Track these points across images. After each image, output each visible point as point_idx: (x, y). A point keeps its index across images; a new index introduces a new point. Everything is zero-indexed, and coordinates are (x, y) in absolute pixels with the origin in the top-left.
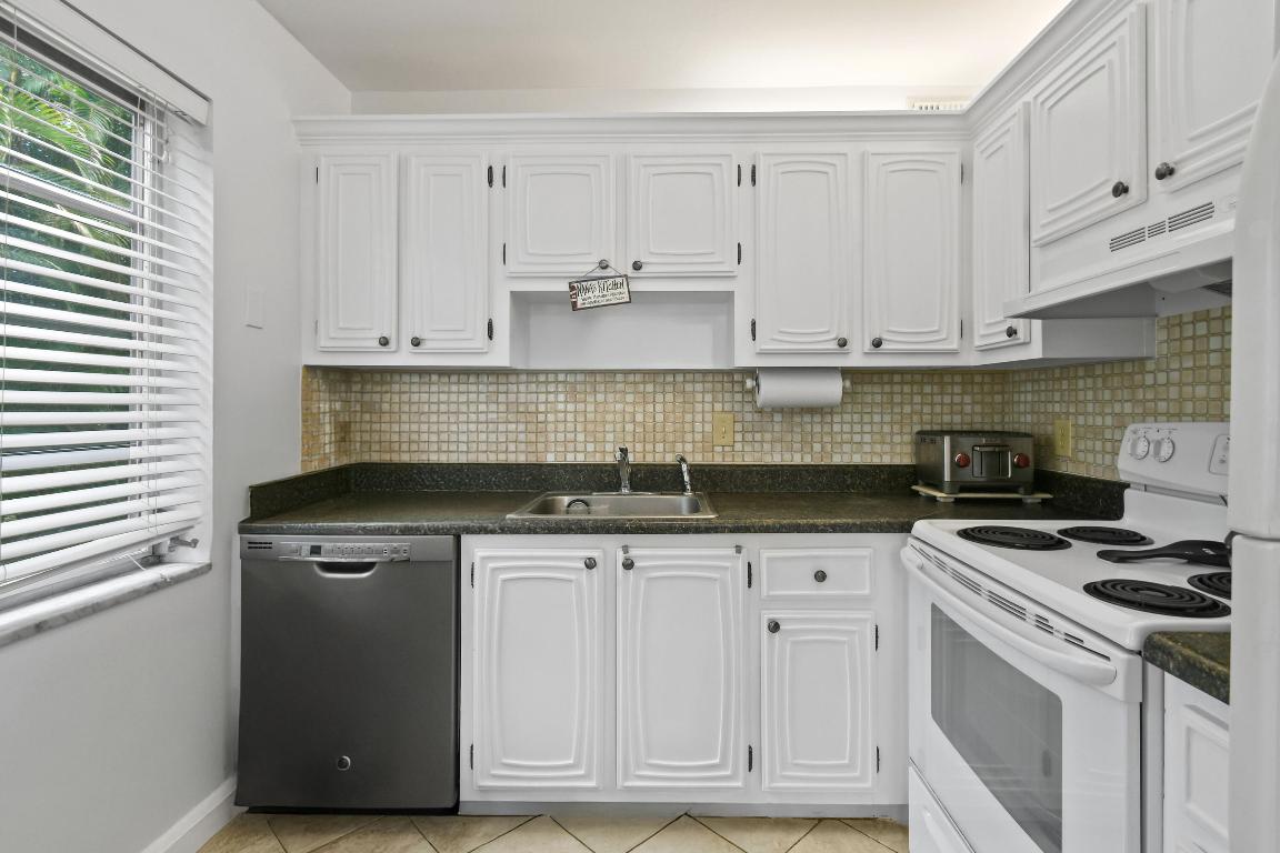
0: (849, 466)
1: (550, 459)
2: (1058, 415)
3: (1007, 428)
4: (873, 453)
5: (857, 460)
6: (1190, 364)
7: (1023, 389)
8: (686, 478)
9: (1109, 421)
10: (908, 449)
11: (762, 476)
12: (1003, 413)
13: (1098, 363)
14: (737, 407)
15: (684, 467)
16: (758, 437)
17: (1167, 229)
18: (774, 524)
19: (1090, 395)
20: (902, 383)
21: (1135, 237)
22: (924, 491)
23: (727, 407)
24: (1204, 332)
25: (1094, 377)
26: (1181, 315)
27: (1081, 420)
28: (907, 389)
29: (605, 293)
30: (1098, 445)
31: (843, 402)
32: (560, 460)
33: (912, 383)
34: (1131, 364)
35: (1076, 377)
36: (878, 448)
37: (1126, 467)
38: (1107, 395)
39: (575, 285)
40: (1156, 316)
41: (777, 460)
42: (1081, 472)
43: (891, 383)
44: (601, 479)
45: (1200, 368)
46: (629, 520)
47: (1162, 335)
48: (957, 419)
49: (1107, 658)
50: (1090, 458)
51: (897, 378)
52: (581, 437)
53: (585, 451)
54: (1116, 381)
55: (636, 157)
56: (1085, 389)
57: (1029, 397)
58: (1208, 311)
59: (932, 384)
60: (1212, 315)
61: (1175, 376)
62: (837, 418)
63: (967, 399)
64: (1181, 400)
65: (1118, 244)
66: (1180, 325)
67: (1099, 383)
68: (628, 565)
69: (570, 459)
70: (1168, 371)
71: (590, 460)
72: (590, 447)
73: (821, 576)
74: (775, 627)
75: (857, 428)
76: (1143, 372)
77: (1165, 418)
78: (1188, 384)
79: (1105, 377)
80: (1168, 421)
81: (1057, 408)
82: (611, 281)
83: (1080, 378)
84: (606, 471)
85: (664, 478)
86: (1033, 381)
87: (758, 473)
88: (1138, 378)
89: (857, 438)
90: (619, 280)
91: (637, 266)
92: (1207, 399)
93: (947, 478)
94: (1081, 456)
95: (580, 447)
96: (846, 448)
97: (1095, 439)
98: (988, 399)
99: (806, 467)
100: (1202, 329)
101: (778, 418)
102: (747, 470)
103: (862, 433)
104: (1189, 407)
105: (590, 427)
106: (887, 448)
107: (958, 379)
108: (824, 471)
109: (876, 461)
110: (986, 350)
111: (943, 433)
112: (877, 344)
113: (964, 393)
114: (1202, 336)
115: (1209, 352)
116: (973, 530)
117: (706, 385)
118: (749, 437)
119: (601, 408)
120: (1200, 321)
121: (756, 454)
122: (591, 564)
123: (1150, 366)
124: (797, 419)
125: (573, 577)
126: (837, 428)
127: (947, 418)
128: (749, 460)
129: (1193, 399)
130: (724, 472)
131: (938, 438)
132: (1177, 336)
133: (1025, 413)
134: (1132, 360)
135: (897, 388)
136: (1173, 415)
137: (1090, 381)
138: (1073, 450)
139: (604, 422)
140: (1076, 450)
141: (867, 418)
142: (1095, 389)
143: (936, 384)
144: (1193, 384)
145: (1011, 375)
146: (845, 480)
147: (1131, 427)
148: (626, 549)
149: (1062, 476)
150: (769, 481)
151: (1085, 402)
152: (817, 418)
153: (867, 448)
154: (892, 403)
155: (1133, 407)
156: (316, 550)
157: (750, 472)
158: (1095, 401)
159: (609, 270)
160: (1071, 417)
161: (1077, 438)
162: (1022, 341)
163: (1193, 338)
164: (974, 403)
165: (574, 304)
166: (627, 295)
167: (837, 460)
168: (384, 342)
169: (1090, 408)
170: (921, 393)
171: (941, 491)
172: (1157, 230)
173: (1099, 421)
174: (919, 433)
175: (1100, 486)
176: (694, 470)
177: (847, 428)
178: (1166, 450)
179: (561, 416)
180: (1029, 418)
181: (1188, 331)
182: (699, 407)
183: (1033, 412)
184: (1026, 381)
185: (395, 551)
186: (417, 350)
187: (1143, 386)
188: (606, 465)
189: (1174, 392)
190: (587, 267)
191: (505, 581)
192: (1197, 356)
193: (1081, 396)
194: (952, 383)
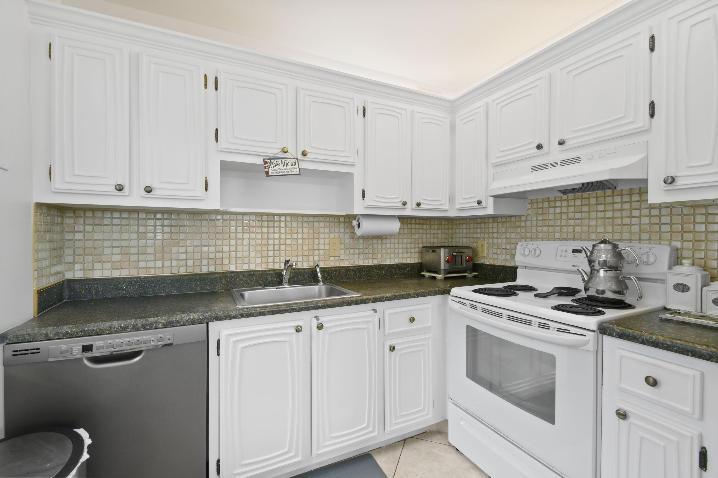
0: (393, 265)
1: (233, 268)
2: (478, 238)
3: (454, 244)
4: (403, 258)
5: (397, 261)
6: (541, 218)
7: (461, 227)
8: (319, 275)
9: (504, 241)
10: (417, 255)
11: (355, 272)
12: (452, 238)
13: (500, 217)
14: (342, 235)
15: (318, 270)
16: (352, 251)
17: (559, 165)
18: (392, 296)
19: (495, 230)
20: (415, 224)
21: (544, 167)
22: (427, 274)
23: (337, 235)
24: (547, 206)
25: (497, 223)
26: (537, 199)
27: (491, 241)
28: (417, 226)
29: (285, 167)
30: (499, 251)
31: (399, 233)
32: (239, 269)
33: (419, 224)
34: (515, 217)
35: (489, 223)
36: (405, 255)
37: (519, 260)
38: (503, 230)
39: (267, 161)
40: (527, 198)
41: (361, 263)
42: (491, 262)
43: (411, 224)
44: (267, 279)
45: (545, 220)
46: (320, 301)
47: (529, 206)
48: (436, 240)
49: (585, 335)
50: (495, 256)
51: (413, 221)
52: (252, 254)
53: (255, 263)
54: (508, 224)
55: (303, 89)
56: (493, 228)
57: (465, 231)
58: (549, 198)
59: (427, 224)
60: (550, 200)
61: (534, 223)
62: (388, 241)
63: (440, 231)
64: (537, 232)
65: (535, 169)
66: (537, 203)
67: (500, 225)
68: (320, 327)
69: (246, 268)
70: (531, 221)
71: (259, 268)
72: (259, 260)
73: (412, 320)
74: (392, 349)
75: (397, 246)
76: (520, 221)
77: (530, 240)
78: (540, 226)
79: (502, 223)
80: (531, 241)
81: (479, 236)
82: (288, 161)
83: (491, 223)
84: (270, 274)
85: (304, 276)
86: (467, 224)
87: (353, 270)
88: (518, 223)
89: (397, 251)
90: (293, 160)
91: (304, 154)
92: (548, 232)
93: (442, 268)
94: (491, 256)
95: (253, 260)
96: (392, 255)
97: (498, 248)
98: (447, 231)
99: (375, 267)
100: (546, 205)
101: (361, 241)
102: (348, 269)
103: (399, 248)
104: (540, 235)
105: (259, 248)
106: (409, 255)
107: (436, 222)
108: (383, 268)
109: (405, 262)
110: (459, 210)
111: (440, 247)
112: (419, 205)
113: (438, 229)
114: (546, 208)
115: (549, 214)
116: (479, 289)
117: (326, 223)
118: (347, 251)
119: (265, 236)
120: (545, 202)
121: (351, 261)
122: (298, 330)
123: (523, 218)
124: (371, 242)
125: (286, 339)
126: (388, 246)
127: (432, 240)
128: (347, 264)
129: (542, 232)
130: (336, 271)
131: (438, 250)
132: (536, 207)
133: (463, 238)
134: (515, 216)
135: (413, 226)
136: (534, 238)
137: (495, 225)
138: (487, 253)
139: (268, 245)
140: (488, 253)
141: (401, 241)
142: (497, 228)
143: (428, 224)
144: (542, 226)
145: (455, 221)
146: (392, 272)
147: (519, 244)
148: (317, 318)
149: (482, 265)
150: (358, 274)
151: (493, 233)
152: (380, 241)
153: (401, 256)
154: (411, 234)
155: (515, 235)
156: (87, 348)
157: (349, 270)
158: (498, 232)
159: (287, 154)
160: (486, 239)
161: (489, 248)
162: (484, 206)
163: (542, 208)
164: (442, 233)
165: (267, 173)
166: (298, 170)
167: (388, 262)
168: (120, 188)
169: (495, 235)
170: (422, 229)
171: (440, 274)
172: (554, 165)
173: (499, 241)
174: (424, 247)
175: (501, 268)
176: (323, 270)
177: (392, 246)
178: (538, 253)
179: (240, 242)
180: (464, 240)
181: (540, 205)
182: (322, 236)
183: (466, 237)
184: (462, 224)
185: (161, 339)
186: (148, 195)
187: (520, 227)
188: (269, 271)
189: (534, 229)
190: (274, 151)
191: (243, 348)
192: (544, 215)
193: (491, 230)
194: (434, 224)
